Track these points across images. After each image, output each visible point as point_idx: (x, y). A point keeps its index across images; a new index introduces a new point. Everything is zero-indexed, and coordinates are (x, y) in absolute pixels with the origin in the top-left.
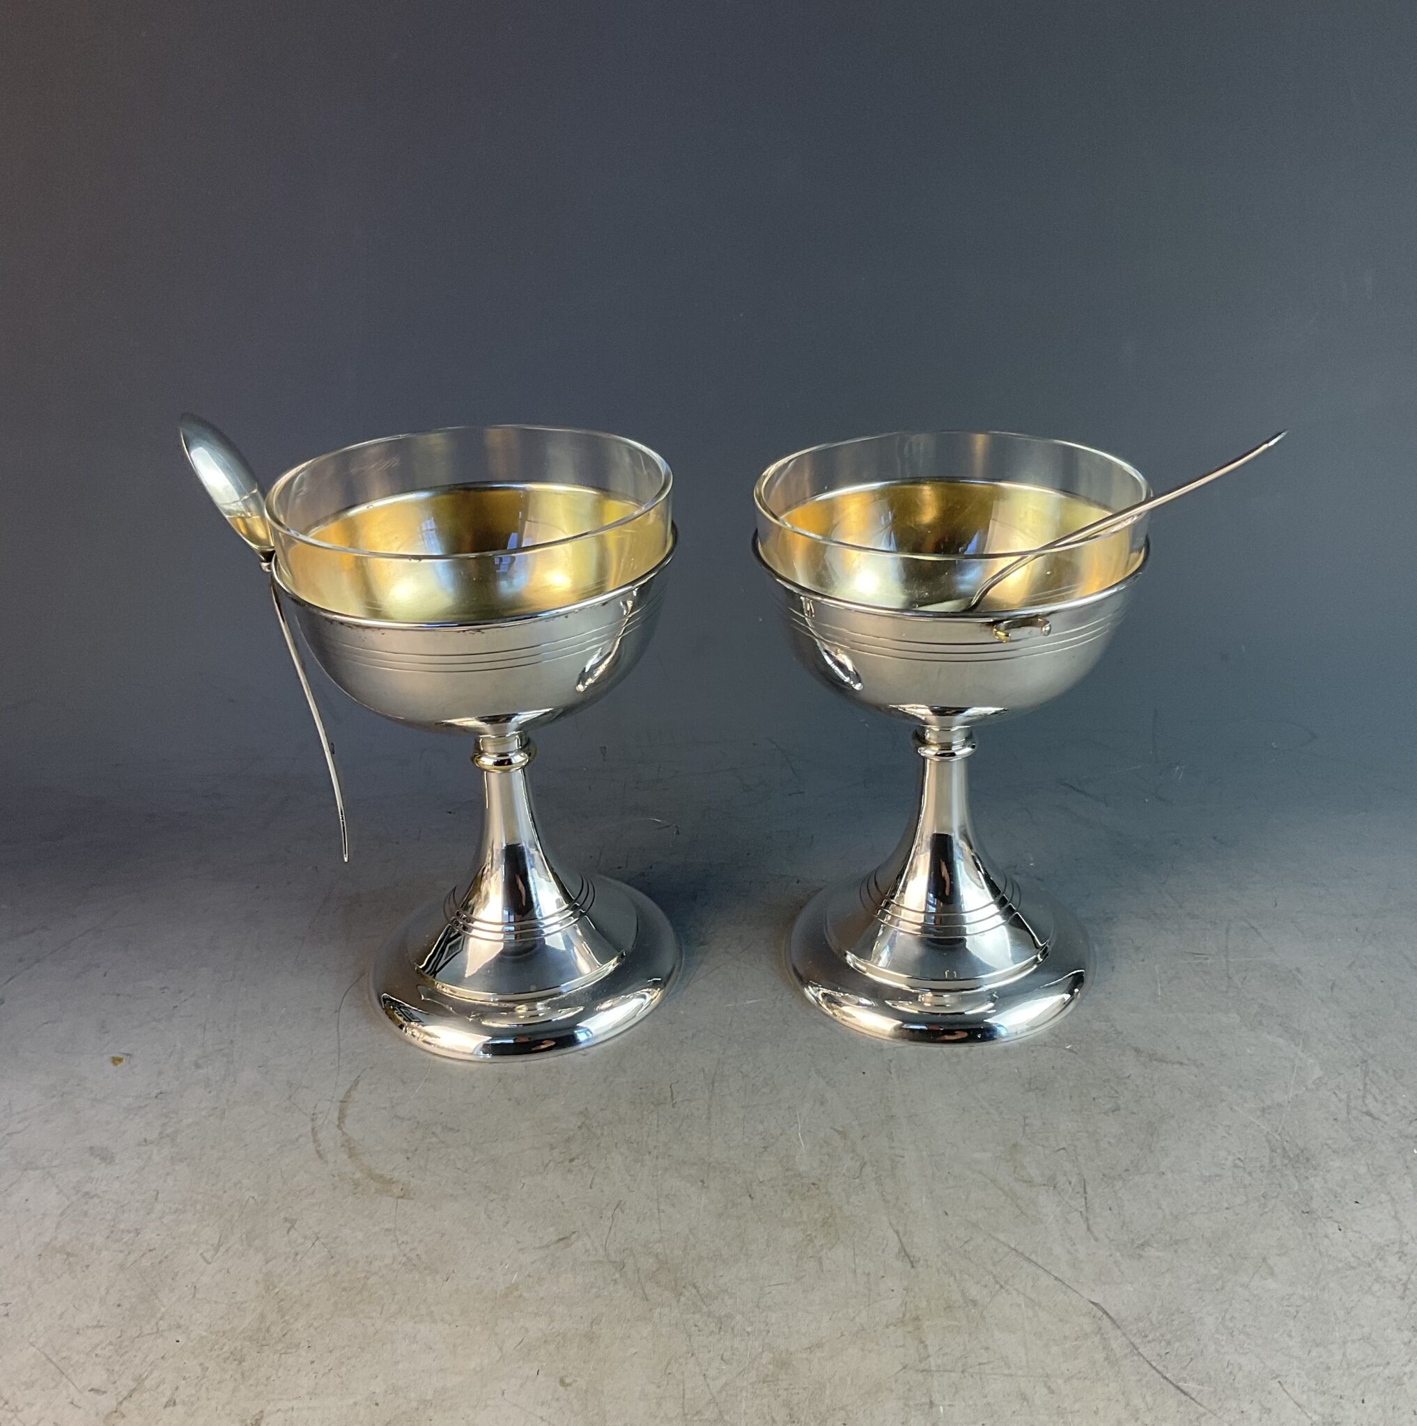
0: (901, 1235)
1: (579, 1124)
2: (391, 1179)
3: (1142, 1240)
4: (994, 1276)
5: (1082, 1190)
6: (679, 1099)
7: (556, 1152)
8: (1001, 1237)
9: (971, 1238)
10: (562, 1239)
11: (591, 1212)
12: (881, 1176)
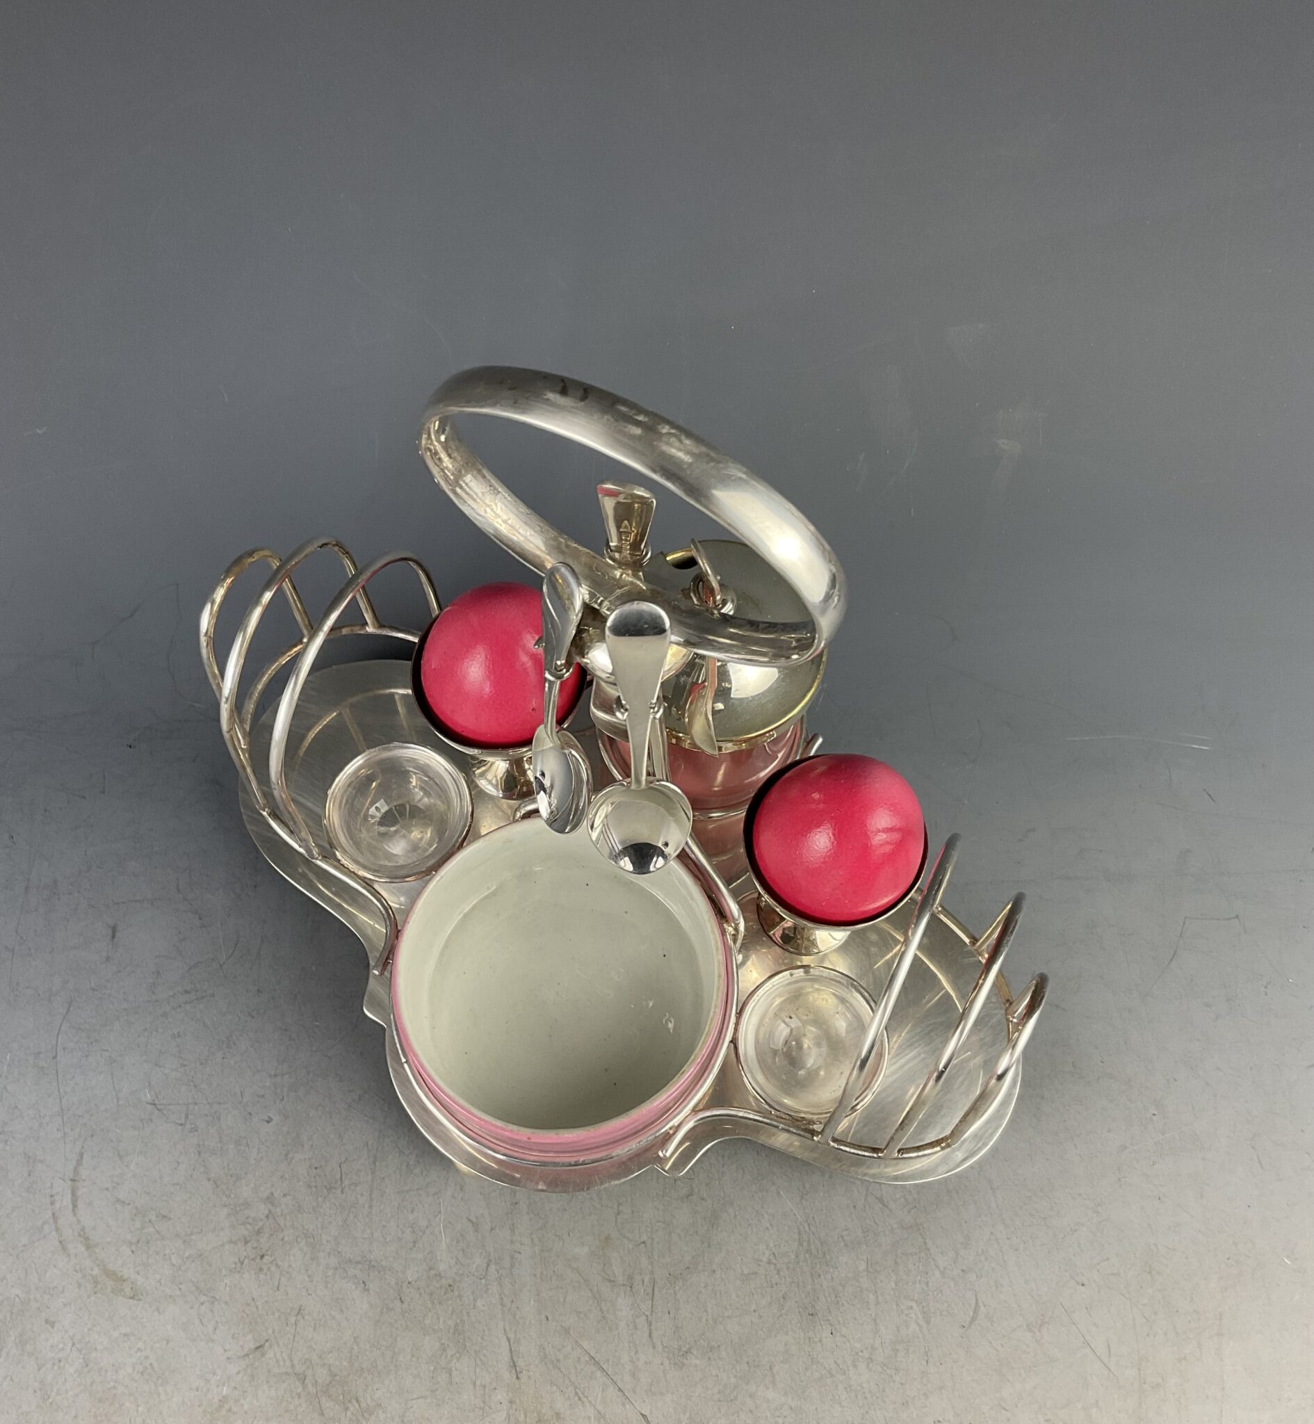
0: (512, 1341)
1: (267, 1212)
2: (122, 1276)
3: (688, 1346)
4: (576, 1388)
5: (651, 1292)
6: (346, 1183)
7: (250, 1245)
8: (585, 1344)
9: (564, 1346)
10: (257, 1348)
11: (279, 1317)
12: (502, 1275)
